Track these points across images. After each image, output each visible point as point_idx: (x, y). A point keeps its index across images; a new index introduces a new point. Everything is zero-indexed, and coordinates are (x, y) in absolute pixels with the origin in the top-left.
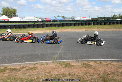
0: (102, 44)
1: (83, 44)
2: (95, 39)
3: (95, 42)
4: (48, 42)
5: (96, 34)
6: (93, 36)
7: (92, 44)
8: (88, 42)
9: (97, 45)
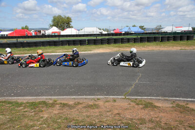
0: (140, 65)
1: (114, 65)
2: (132, 59)
3: (131, 63)
4: (66, 63)
5: (132, 52)
6: (129, 55)
7: (127, 65)
8: (122, 64)
9: (133, 66)
